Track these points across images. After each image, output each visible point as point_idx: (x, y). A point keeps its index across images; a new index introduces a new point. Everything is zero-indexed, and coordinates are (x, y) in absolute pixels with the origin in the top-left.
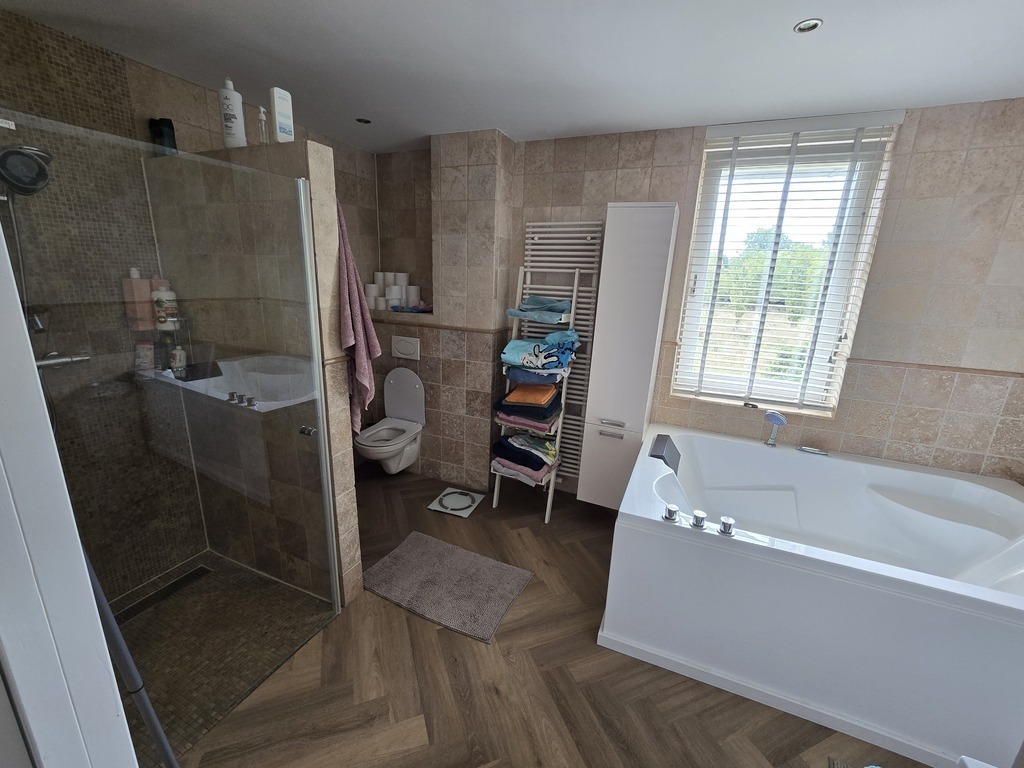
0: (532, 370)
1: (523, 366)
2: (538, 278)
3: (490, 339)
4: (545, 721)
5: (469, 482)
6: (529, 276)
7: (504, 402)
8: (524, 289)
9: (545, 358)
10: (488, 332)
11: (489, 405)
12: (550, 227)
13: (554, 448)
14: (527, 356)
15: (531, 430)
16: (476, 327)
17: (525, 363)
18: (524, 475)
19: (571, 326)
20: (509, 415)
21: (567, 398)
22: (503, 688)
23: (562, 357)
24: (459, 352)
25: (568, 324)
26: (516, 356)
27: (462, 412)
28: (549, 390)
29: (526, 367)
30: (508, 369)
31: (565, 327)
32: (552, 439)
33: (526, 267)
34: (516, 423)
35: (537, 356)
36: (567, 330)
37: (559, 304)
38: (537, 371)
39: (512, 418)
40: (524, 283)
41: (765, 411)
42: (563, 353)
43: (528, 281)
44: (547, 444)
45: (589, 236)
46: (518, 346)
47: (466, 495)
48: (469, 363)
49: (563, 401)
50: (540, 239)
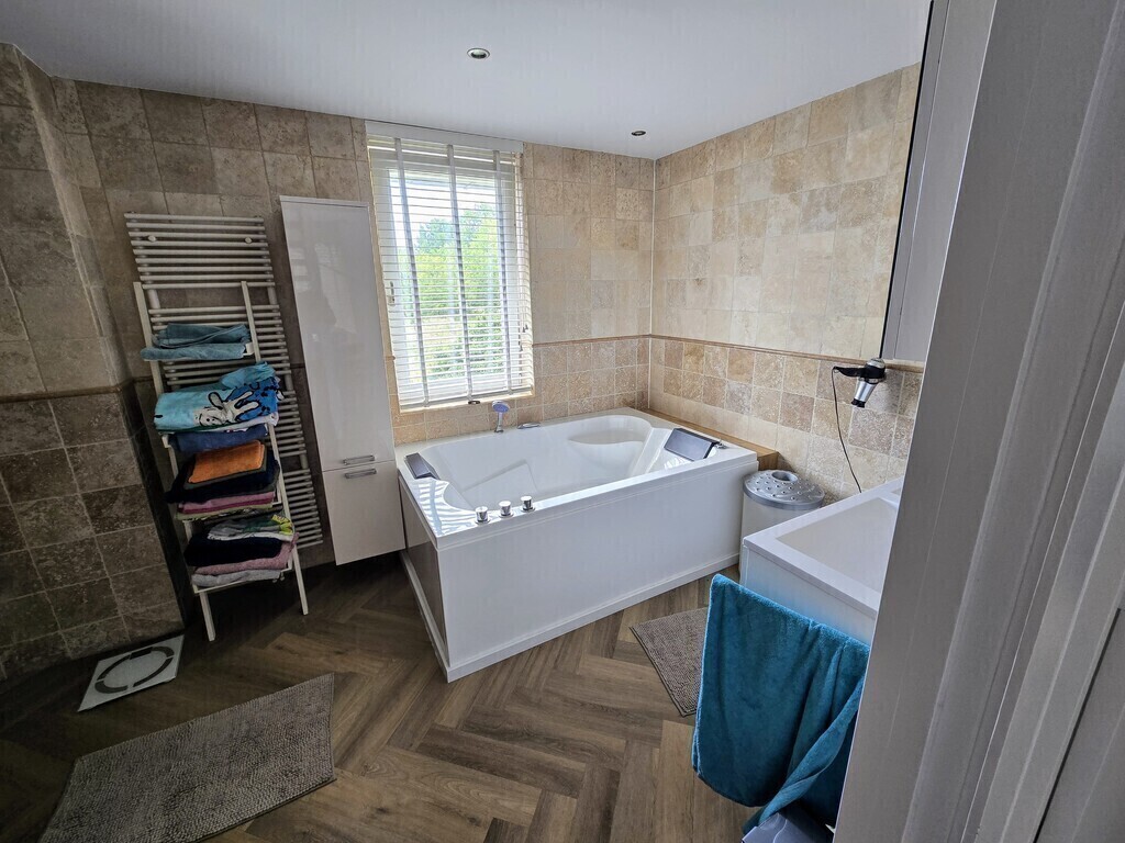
0: (218, 429)
1: (202, 426)
2: (171, 297)
3: (114, 401)
4: (451, 786)
5: (139, 633)
6: (153, 296)
7: (188, 487)
8: (151, 316)
9: (237, 407)
10: (107, 391)
11: (145, 501)
12: (170, 222)
13: (286, 518)
14: (204, 412)
15: (246, 509)
16: (71, 387)
17: (204, 421)
18: (256, 571)
19: (258, 358)
20: (202, 501)
21: (280, 452)
22: (387, 802)
23: (266, 401)
24: (43, 437)
25: (253, 356)
26: (184, 416)
27: (87, 532)
28: (255, 448)
29: (208, 427)
30: (172, 439)
31: (249, 361)
32: (278, 510)
33: (143, 283)
34: (219, 508)
35: (220, 408)
36: (254, 364)
37: (226, 332)
38: (228, 428)
39: (209, 504)
40: (149, 306)
41: (490, 404)
42: (264, 395)
43: (155, 302)
44: (275, 518)
45: (248, 237)
46: (178, 402)
47: (147, 652)
48: (73, 450)
49: (277, 457)
50: (159, 239)
